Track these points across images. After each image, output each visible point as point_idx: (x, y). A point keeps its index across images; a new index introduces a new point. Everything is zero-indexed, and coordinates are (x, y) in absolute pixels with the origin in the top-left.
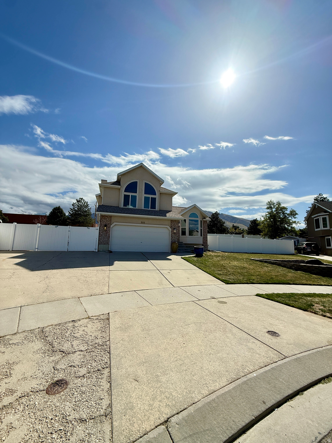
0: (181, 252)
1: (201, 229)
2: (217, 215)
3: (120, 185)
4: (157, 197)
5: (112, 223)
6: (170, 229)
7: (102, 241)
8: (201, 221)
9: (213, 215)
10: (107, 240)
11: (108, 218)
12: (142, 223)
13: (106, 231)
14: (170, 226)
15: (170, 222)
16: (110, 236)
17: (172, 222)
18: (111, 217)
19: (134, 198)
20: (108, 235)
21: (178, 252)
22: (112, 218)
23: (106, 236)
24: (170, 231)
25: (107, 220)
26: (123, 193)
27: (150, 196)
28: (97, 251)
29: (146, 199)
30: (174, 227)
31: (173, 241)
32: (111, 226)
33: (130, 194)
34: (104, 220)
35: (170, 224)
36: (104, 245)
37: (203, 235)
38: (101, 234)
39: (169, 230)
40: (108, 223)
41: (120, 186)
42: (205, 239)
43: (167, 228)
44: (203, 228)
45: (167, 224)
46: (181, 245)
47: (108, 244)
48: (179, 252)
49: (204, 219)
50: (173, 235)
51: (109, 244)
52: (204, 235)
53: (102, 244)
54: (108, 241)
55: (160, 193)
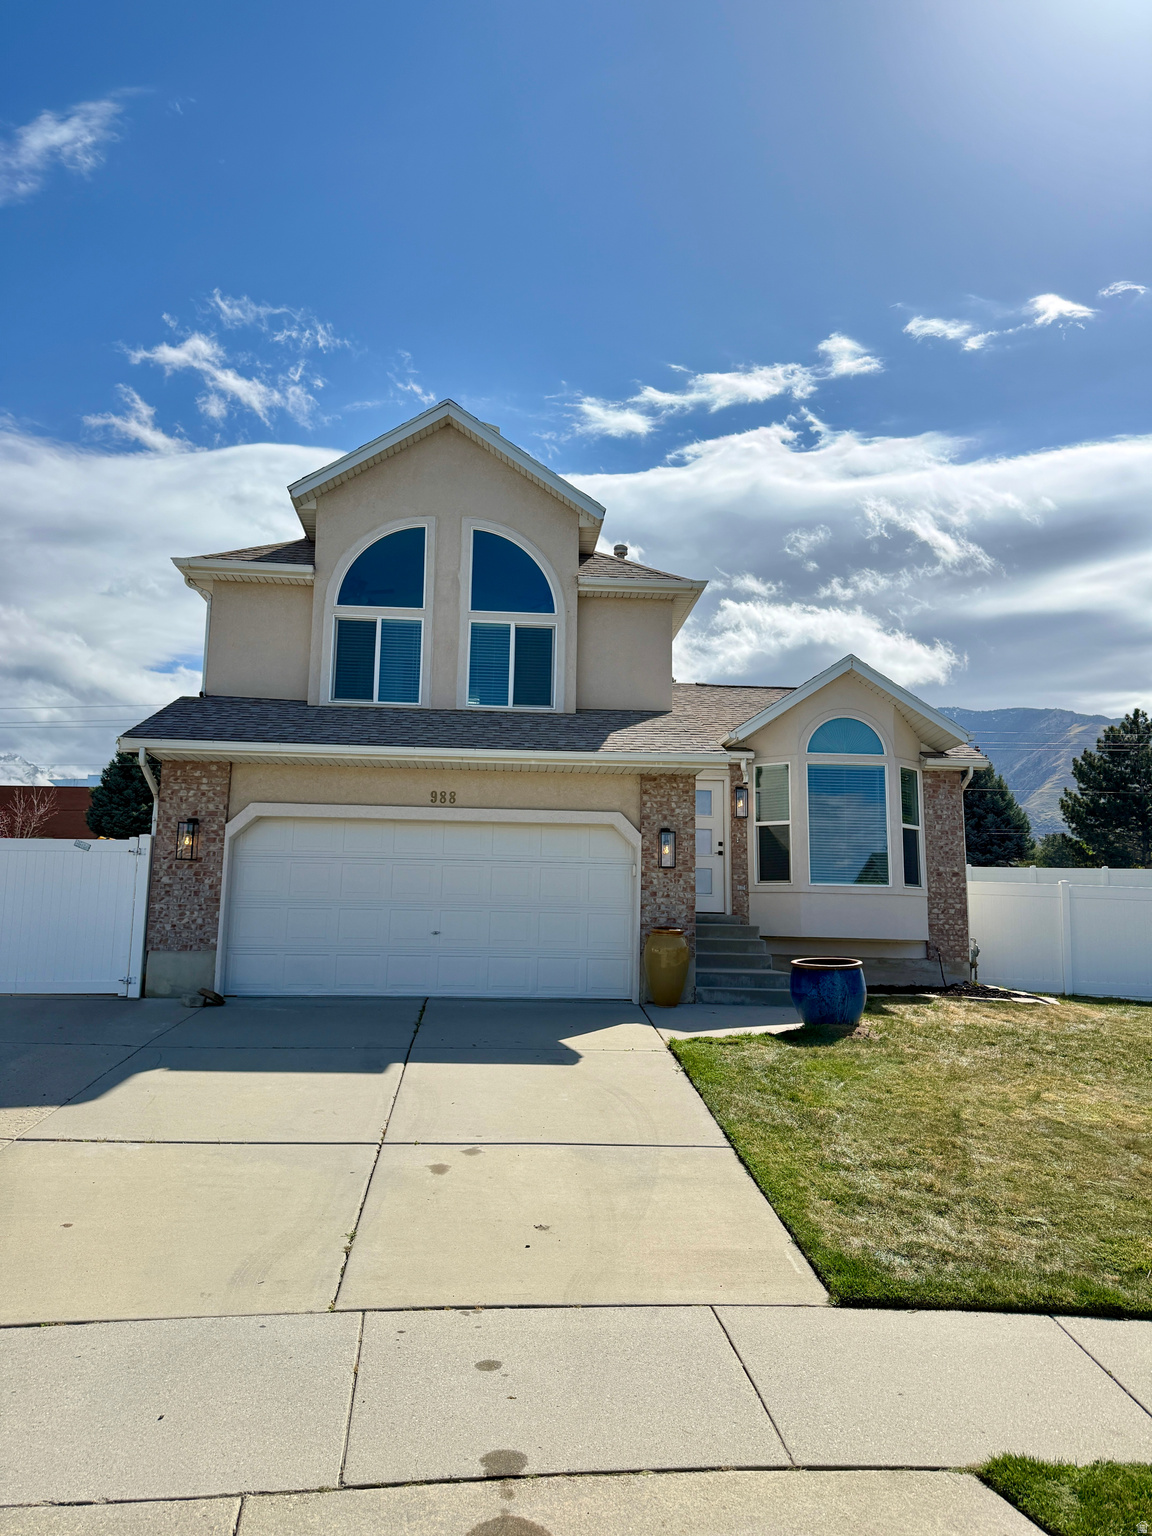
0: (718, 997)
1: (910, 839)
2: (1140, 740)
3: (311, 561)
4: (559, 621)
5: (232, 809)
6: (636, 839)
7: (168, 927)
8: (908, 778)
9: (1116, 739)
10: (200, 921)
11: (210, 775)
12: (439, 799)
13: (198, 860)
14: (635, 814)
15: (632, 787)
16: (217, 894)
17: (648, 786)
18: (228, 766)
19: (405, 638)
20: (211, 887)
21: (697, 1000)
22: (237, 775)
23: (196, 893)
24: (634, 849)
25: (204, 788)
26: (332, 612)
27: (514, 620)
28: (134, 992)
29: (486, 641)
30: (665, 824)
31: (655, 920)
32: (231, 829)
33: (379, 614)
34: (183, 793)
35: (635, 800)
36: (185, 957)
37: (930, 873)
38: (165, 880)
39: (628, 842)
40: (211, 807)
41: (309, 568)
42: (950, 909)
43: (612, 827)
44: (928, 828)
45: (616, 804)
46: (744, 946)
47: (206, 943)
48: (706, 997)
49: (931, 761)
50: (656, 876)
51: (215, 947)
52: (936, 875)
53: (170, 949)
54: (207, 928)
55: (582, 599)
